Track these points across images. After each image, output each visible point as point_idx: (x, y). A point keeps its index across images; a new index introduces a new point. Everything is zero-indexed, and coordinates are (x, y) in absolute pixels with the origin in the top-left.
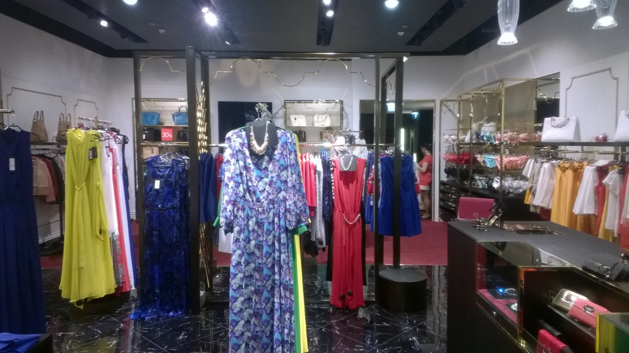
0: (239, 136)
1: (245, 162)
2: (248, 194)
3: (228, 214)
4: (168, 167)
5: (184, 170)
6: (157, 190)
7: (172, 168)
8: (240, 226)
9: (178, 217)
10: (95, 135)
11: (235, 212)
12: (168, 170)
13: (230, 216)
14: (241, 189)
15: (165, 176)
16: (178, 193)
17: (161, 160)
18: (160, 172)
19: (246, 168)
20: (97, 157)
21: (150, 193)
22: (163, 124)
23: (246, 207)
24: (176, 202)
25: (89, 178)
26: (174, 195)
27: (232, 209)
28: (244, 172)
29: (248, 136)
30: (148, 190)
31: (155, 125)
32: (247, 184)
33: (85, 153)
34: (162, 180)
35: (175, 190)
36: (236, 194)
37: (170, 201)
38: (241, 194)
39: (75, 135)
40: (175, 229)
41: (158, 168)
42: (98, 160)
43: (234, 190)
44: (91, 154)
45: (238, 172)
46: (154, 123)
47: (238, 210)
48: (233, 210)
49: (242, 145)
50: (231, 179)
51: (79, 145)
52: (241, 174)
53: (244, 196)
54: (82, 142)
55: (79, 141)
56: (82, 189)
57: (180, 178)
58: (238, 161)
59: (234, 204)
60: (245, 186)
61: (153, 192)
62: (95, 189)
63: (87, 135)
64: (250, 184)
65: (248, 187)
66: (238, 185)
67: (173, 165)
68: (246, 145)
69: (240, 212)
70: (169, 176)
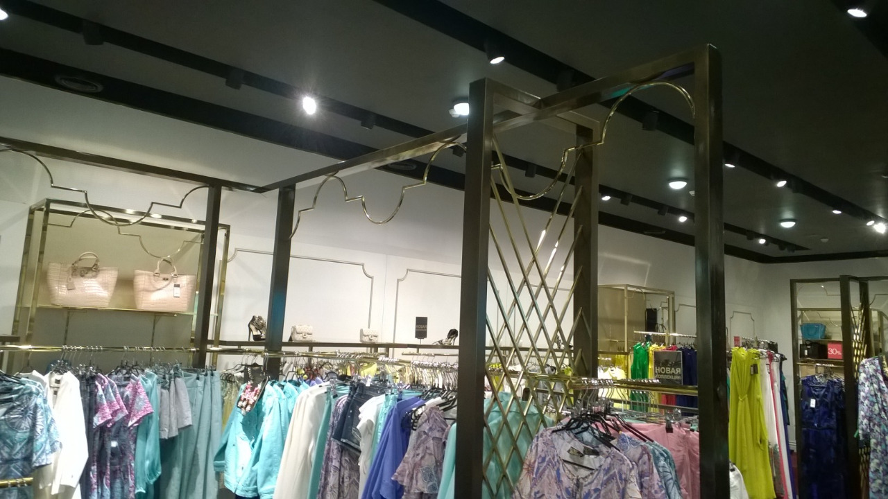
0: (874, 364)
1: (879, 385)
2: (883, 413)
3: (864, 427)
4: (823, 388)
5: (841, 392)
6: (812, 408)
7: (828, 388)
8: (877, 439)
9: (835, 438)
10: (756, 353)
11: (871, 426)
12: (824, 390)
13: (867, 428)
14: (876, 407)
15: (821, 396)
16: (834, 414)
17: (816, 380)
18: (816, 391)
19: (880, 390)
20: (757, 373)
21: (806, 411)
22: (829, 338)
23: (882, 423)
24: (833, 423)
25: (750, 391)
26: (830, 416)
27: (867, 423)
28: (879, 394)
29: (881, 364)
30: (804, 408)
31: (820, 339)
32: (882, 404)
33: (746, 369)
34: (818, 399)
35: (831, 411)
36: (872, 411)
37: (826, 421)
38: (877, 412)
39: (739, 353)
40: (832, 450)
41: (813, 387)
42: (758, 376)
43: (869, 408)
44: (752, 370)
45: (873, 393)
46: (818, 337)
47: (874, 425)
48: (869, 425)
49: (876, 371)
50: (866, 398)
51: (742, 361)
52: (876, 395)
53: (879, 414)
54: (745, 358)
55: (742, 358)
56: (744, 400)
57: (836, 399)
58: (872, 384)
59: (870, 419)
60: (880, 406)
61: (809, 410)
62: (756, 400)
63: (749, 353)
64: (884, 404)
65: (883, 407)
66: (872, 404)
67: (828, 385)
68: (880, 371)
69: (876, 427)
70: (825, 396)
